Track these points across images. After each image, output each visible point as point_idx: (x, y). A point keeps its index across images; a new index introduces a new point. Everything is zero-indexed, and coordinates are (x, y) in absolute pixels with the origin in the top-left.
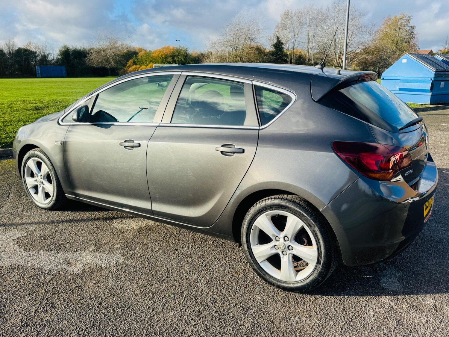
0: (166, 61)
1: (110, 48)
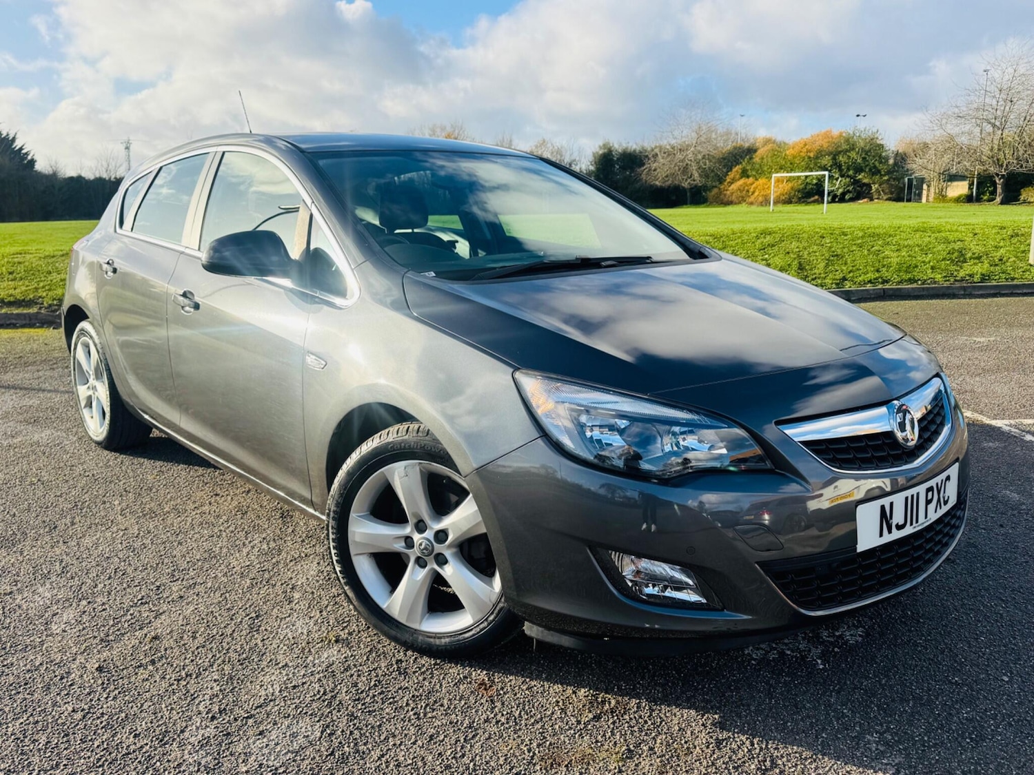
0: (816, 164)
1: (694, 142)
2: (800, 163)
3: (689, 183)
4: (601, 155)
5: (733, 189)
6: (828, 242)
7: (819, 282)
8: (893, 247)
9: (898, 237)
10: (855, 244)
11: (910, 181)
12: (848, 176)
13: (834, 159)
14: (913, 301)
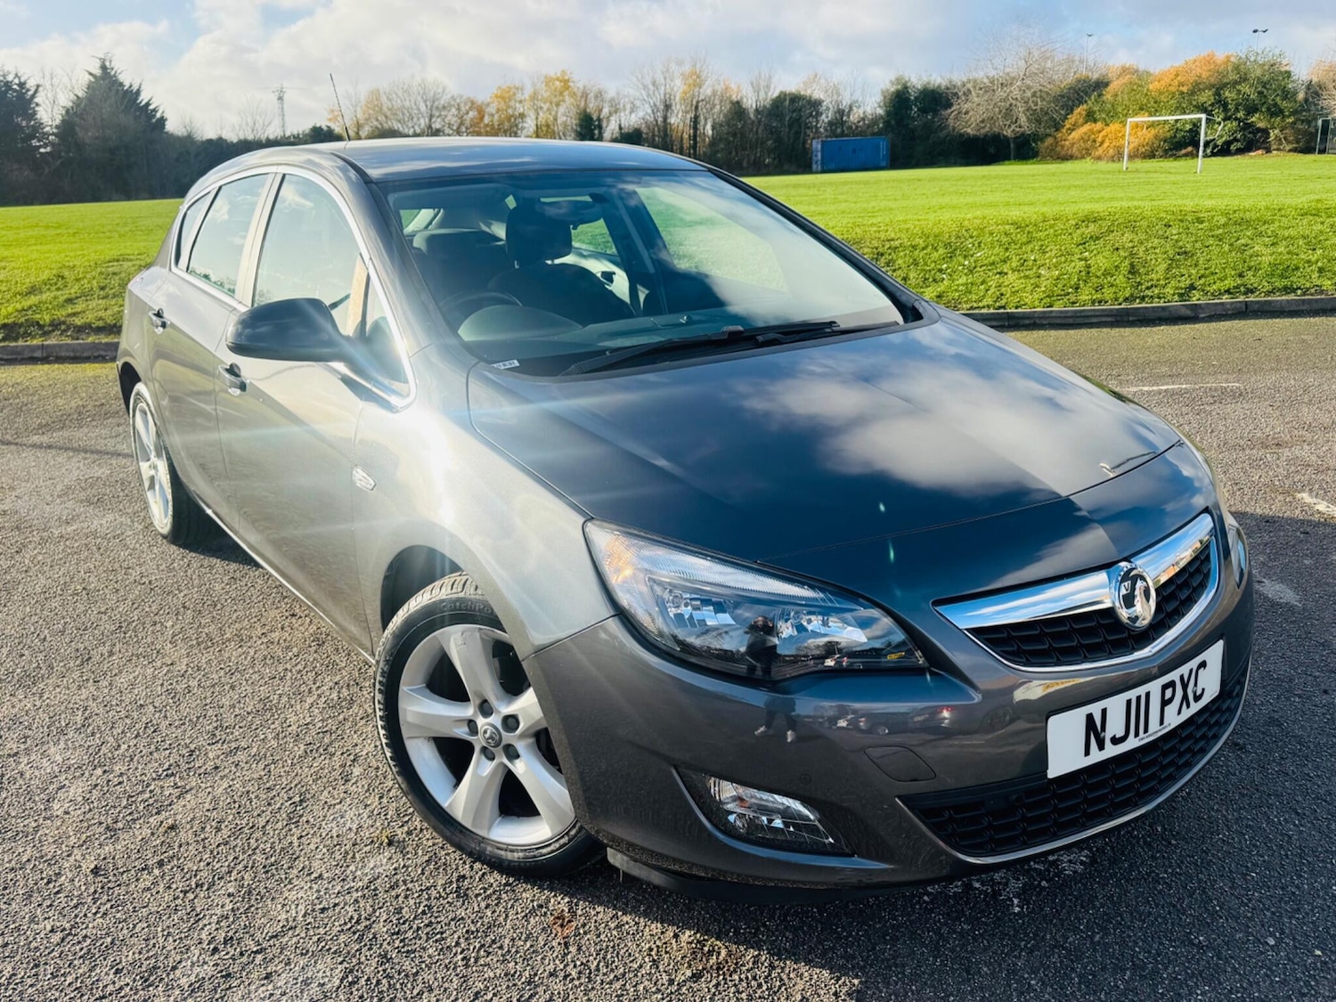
0: (1190, 102)
1: (1022, 74)
2: (1168, 101)
3: (1014, 130)
4: (893, 93)
5: (1073, 139)
6: (1174, 232)
7: (1156, 291)
8: (1267, 239)
9: (1277, 224)
10: (1213, 236)
11: (1326, 123)
12: (1236, 119)
13: (1217, 94)
14: (1286, 320)
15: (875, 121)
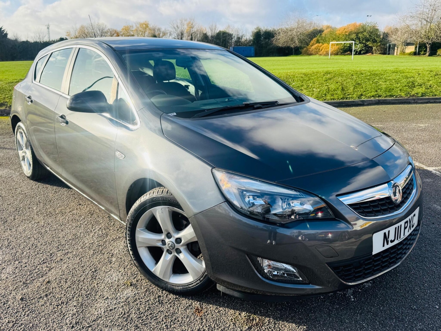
0: (349, 38)
1: (296, 27)
2: (342, 37)
3: (294, 45)
4: (256, 32)
5: (313, 48)
11: (389, 45)
12: (362, 43)
13: (357, 35)
15: (250, 41)
